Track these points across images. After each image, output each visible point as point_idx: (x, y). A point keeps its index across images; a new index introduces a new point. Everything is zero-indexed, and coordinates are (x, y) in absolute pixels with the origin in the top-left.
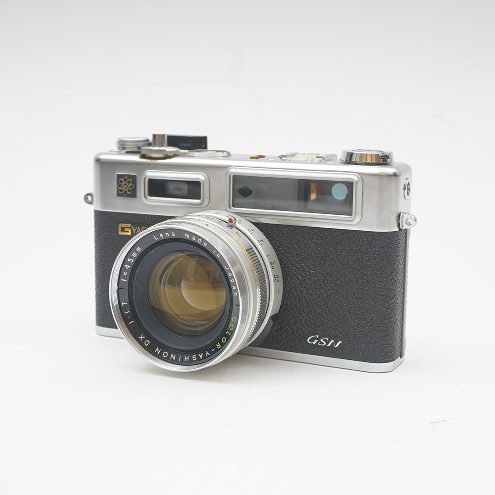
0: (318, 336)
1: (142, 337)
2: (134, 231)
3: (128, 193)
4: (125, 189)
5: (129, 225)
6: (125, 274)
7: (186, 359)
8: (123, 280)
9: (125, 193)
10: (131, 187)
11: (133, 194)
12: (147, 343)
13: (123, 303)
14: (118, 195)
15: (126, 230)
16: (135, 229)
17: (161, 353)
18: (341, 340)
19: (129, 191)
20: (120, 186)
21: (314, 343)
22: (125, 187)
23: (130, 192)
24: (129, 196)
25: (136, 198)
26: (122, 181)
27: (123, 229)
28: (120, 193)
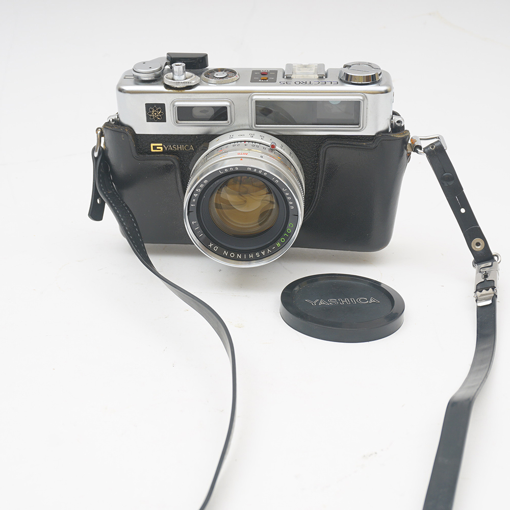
1: (211, 245)
2: (166, 149)
4: (156, 116)
5: (161, 145)
6: (194, 200)
7: (250, 256)
8: (192, 205)
9: (156, 118)
10: (161, 114)
11: (163, 119)
12: (216, 248)
13: (193, 222)
14: (148, 120)
15: (158, 148)
16: (166, 147)
17: (229, 254)
19: (159, 117)
20: (150, 114)
22: (156, 114)
23: (160, 118)
24: (159, 121)
25: (166, 122)
26: (151, 110)
27: (155, 148)
28: (150, 119)
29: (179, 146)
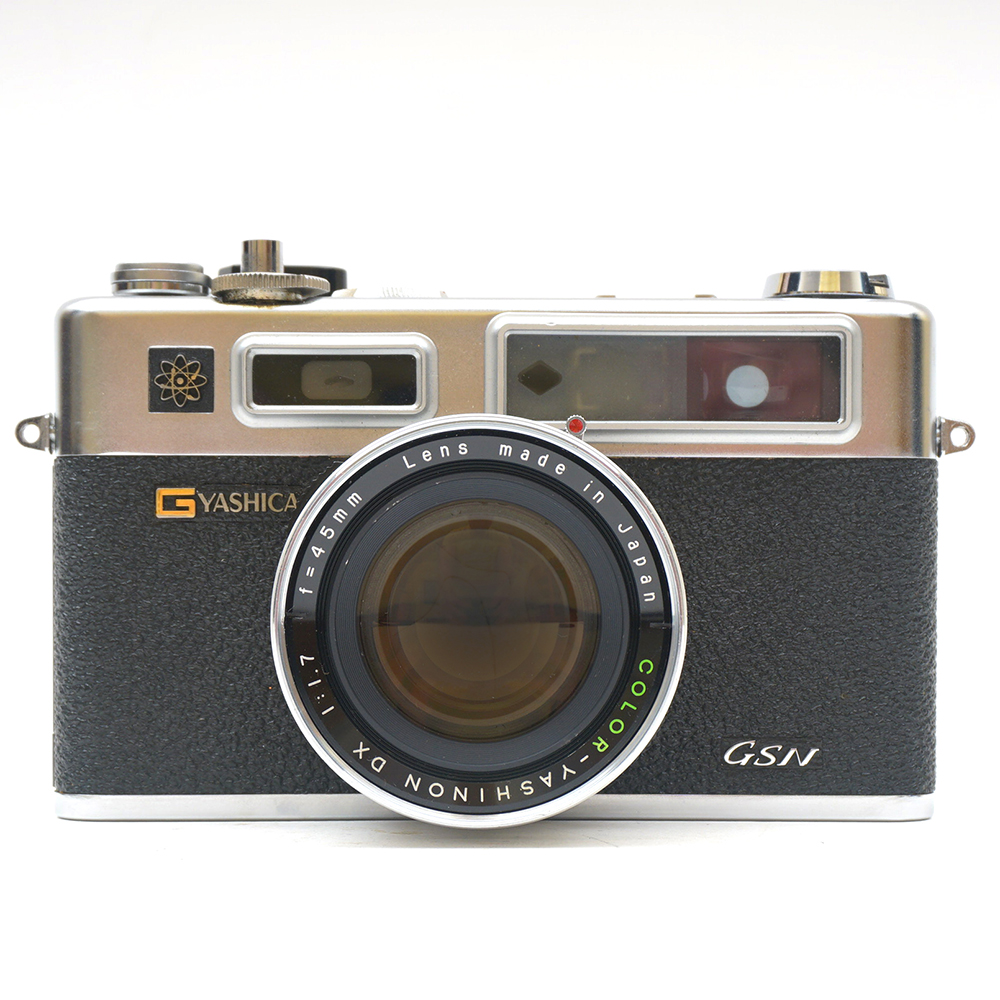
0: (753, 744)
1: (361, 750)
2: (207, 505)
3: (190, 398)
4: (180, 389)
5: (191, 491)
6: (310, 572)
7: (500, 794)
8: (304, 591)
9: (180, 398)
10: (198, 380)
11: (203, 400)
12: (378, 764)
13: (302, 657)
14: (155, 406)
15: (180, 503)
16: (207, 499)
17: (424, 787)
18: (815, 747)
19: (192, 392)
20: (162, 380)
21: (744, 762)
22: (180, 381)
23: (195, 396)
24: (190, 407)
25: (212, 411)
26: (168, 368)
27: (170, 503)
28: (160, 401)
29: (251, 498)
